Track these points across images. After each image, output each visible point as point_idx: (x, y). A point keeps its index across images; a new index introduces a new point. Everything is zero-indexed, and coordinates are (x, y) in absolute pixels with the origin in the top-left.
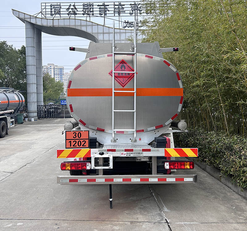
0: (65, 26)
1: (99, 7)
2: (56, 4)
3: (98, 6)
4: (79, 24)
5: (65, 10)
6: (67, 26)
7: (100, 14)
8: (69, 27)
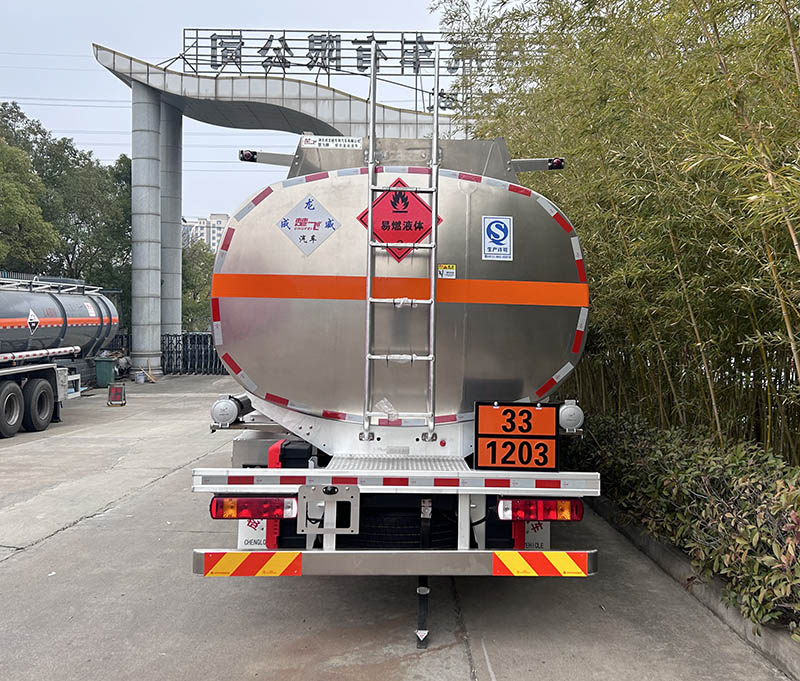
0: (252, 100)
1: (357, 46)
2: (229, 33)
3: (355, 42)
4: (295, 94)
5: (255, 52)
6: (257, 100)
7: (358, 67)
8: (263, 101)
